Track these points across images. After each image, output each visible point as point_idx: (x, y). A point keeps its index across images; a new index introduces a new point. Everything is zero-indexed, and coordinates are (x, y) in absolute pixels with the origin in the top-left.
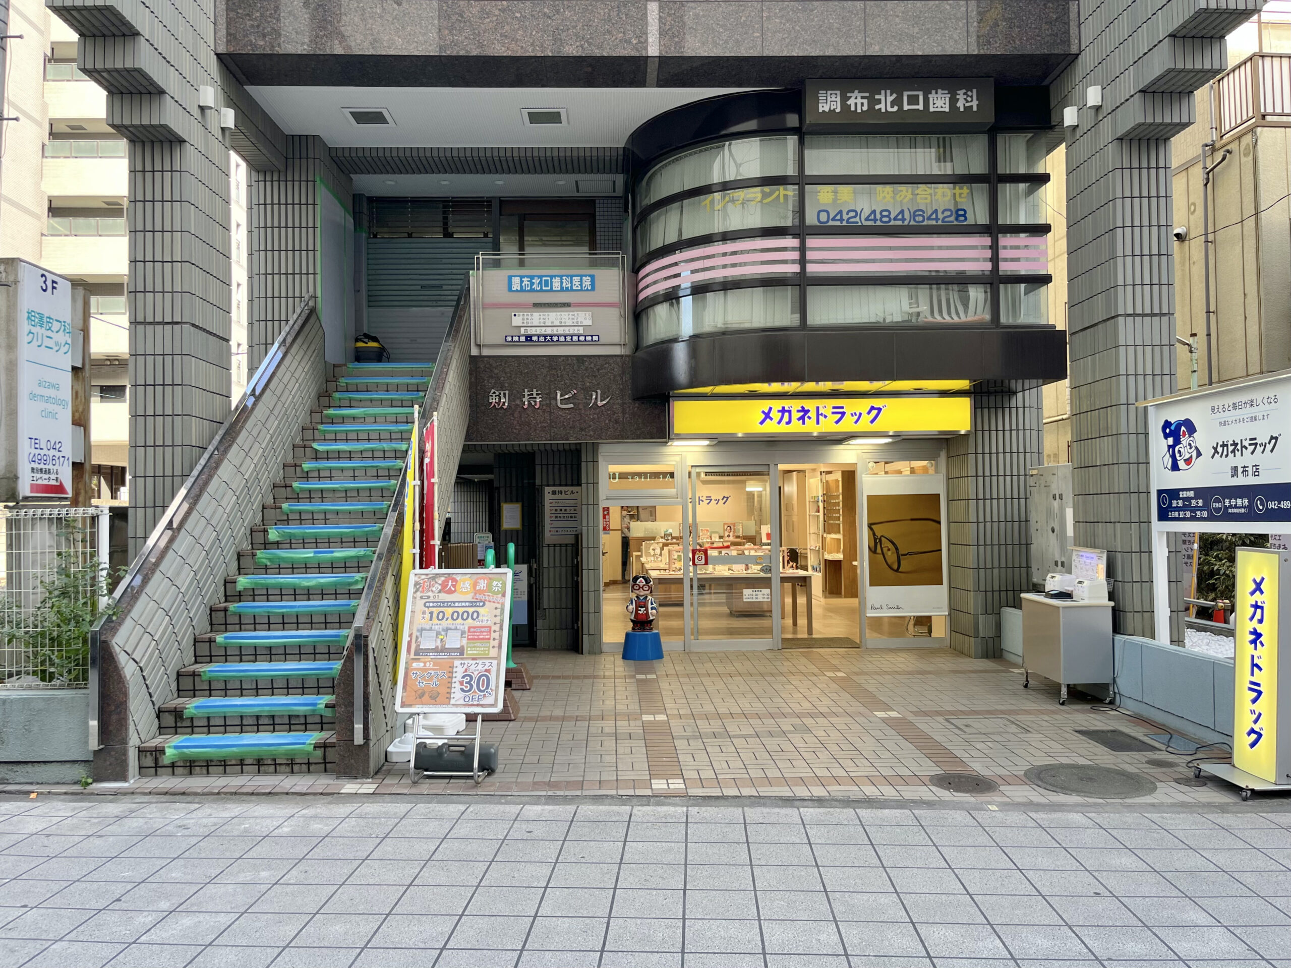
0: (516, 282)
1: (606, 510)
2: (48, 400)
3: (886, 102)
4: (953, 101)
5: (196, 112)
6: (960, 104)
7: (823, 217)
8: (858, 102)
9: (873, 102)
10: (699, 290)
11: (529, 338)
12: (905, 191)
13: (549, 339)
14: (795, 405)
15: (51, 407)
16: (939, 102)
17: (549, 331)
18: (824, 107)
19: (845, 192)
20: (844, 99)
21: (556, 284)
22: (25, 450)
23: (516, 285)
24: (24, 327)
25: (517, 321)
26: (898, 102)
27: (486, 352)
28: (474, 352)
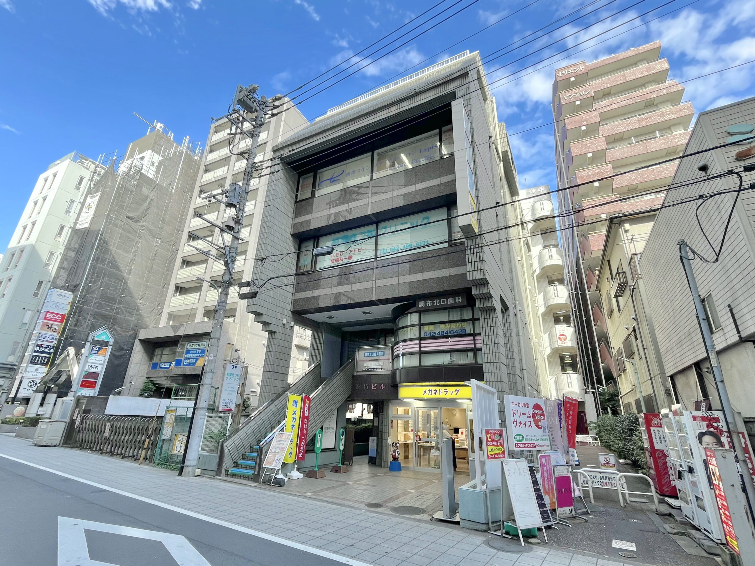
0: (366, 354)
1: (392, 421)
2: (230, 391)
3: (436, 303)
4: (455, 300)
5: (282, 325)
6: (457, 301)
7: (426, 334)
8: (429, 303)
9: (433, 303)
10: (403, 355)
11: (368, 369)
12: (448, 325)
13: (373, 370)
14: (433, 389)
15: (230, 392)
16: (451, 301)
17: (373, 367)
18: (420, 306)
19: (432, 327)
20: (426, 303)
21: (375, 355)
22: (222, 401)
23: (366, 355)
24: (226, 376)
25: (365, 365)
26: (440, 302)
27: (358, 374)
28: (355, 374)
